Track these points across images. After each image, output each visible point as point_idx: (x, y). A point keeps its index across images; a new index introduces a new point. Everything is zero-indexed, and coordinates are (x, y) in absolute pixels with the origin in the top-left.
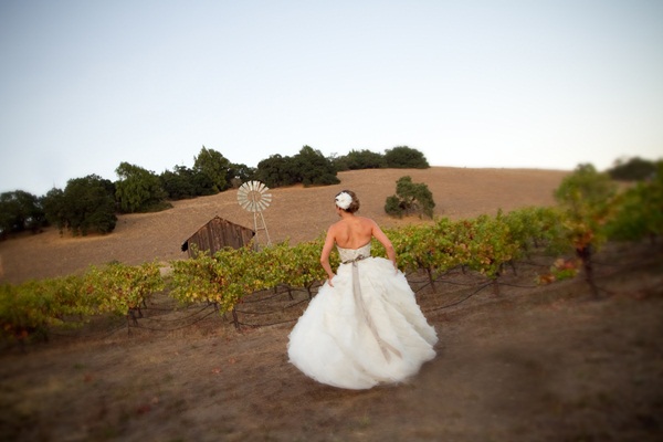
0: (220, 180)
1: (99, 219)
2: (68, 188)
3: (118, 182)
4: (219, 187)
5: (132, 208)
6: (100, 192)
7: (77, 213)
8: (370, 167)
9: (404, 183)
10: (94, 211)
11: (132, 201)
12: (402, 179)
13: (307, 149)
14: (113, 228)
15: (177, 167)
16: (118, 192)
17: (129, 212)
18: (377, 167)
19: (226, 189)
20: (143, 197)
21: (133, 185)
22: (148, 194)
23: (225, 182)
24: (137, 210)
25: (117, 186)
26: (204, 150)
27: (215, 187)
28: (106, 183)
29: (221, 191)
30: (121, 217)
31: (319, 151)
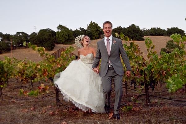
0: (96, 35)
1: (48, 45)
2: (39, 32)
3: (57, 32)
4: (95, 37)
5: (61, 42)
6: (49, 35)
7: (41, 42)
8: (159, 35)
9: (170, 43)
10: (47, 42)
11: (61, 40)
12: (169, 41)
13: (133, 25)
14: (53, 49)
15: (80, 28)
16: (57, 36)
17: (60, 44)
18: (162, 35)
19: (98, 38)
20: (65, 38)
21: (62, 34)
22: (67, 37)
23: (98, 36)
24: (63, 43)
25: (57, 34)
26: (91, 22)
27: (94, 37)
28: (53, 32)
29: (96, 39)
30: (56, 45)
31: (138, 27)
